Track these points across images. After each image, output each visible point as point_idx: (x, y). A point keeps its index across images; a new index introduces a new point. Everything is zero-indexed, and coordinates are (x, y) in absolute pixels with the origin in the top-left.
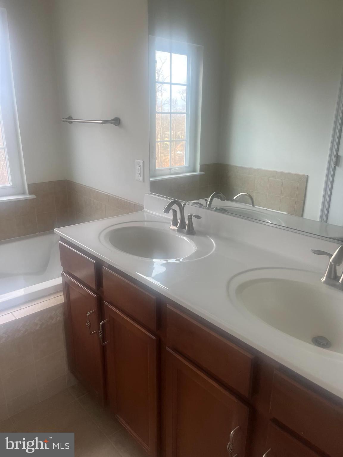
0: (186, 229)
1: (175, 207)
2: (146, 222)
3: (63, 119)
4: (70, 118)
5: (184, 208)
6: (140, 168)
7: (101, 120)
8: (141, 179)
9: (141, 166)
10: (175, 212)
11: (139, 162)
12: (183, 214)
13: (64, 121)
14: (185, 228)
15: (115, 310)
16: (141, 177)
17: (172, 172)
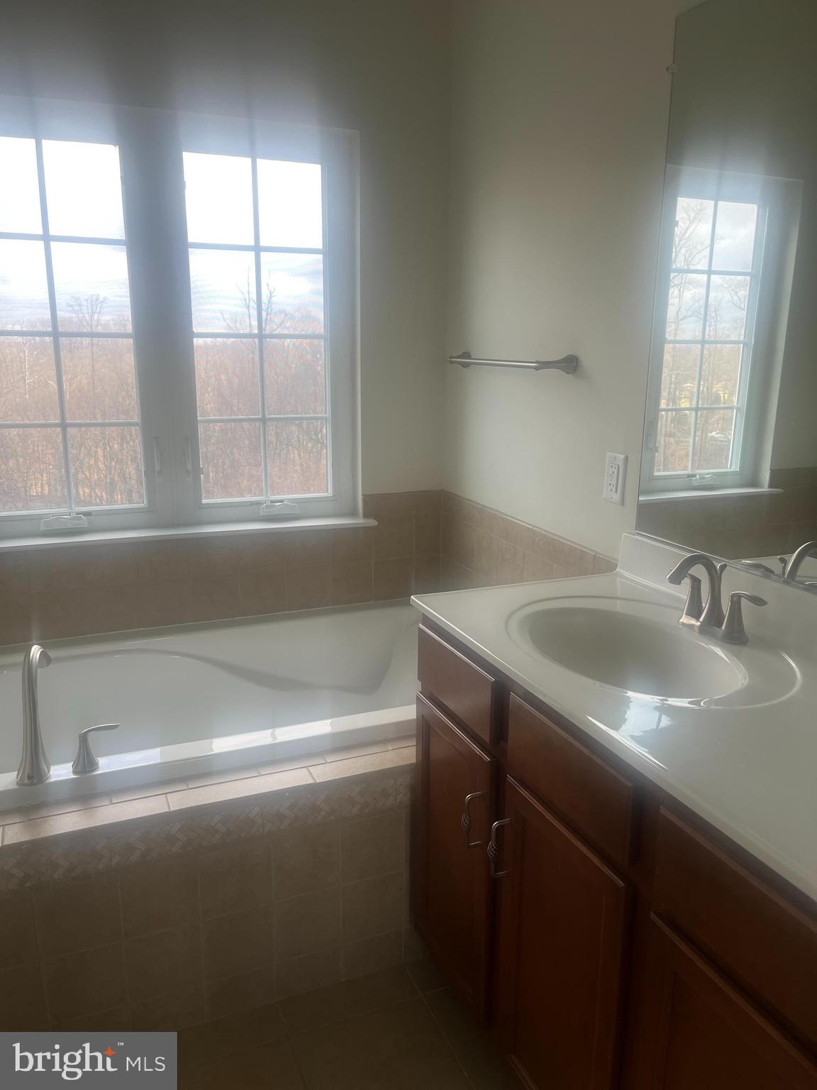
0: (723, 628)
1: (699, 571)
2: (619, 602)
3: (451, 358)
4: (467, 355)
5: (721, 576)
6: (615, 473)
7: (535, 361)
8: (616, 497)
9: (619, 466)
10: (696, 583)
11: (616, 458)
12: (717, 591)
13: (452, 362)
14: (720, 625)
15: (531, 799)
16: (616, 492)
17: (695, 484)
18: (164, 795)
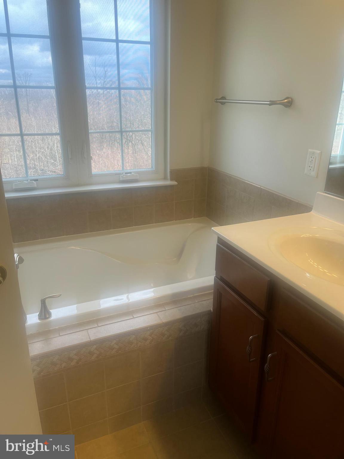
3: (217, 99)
4: (224, 98)
6: (314, 161)
7: (268, 101)
9: (316, 157)
11: (314, 152)
13: (216, 102)
16: (313, 171)
18: (86, 331)
